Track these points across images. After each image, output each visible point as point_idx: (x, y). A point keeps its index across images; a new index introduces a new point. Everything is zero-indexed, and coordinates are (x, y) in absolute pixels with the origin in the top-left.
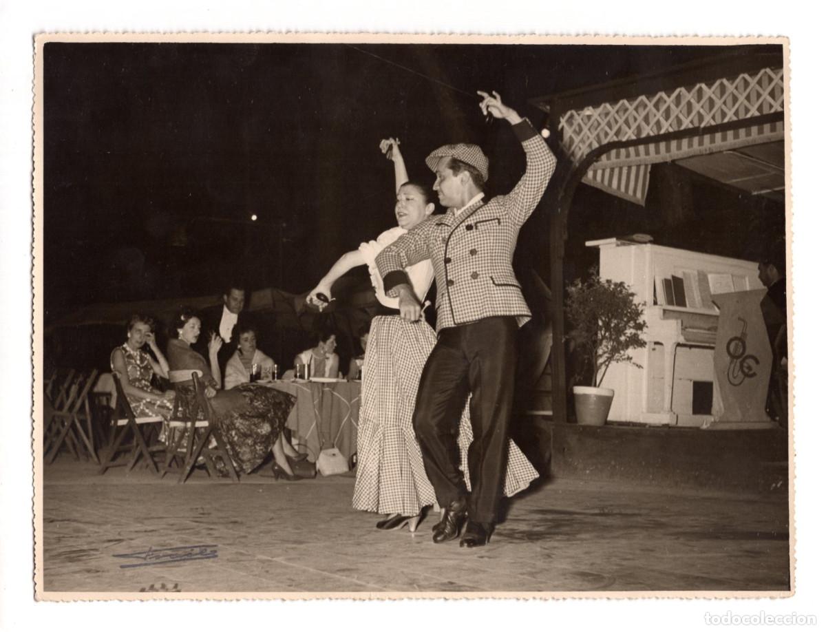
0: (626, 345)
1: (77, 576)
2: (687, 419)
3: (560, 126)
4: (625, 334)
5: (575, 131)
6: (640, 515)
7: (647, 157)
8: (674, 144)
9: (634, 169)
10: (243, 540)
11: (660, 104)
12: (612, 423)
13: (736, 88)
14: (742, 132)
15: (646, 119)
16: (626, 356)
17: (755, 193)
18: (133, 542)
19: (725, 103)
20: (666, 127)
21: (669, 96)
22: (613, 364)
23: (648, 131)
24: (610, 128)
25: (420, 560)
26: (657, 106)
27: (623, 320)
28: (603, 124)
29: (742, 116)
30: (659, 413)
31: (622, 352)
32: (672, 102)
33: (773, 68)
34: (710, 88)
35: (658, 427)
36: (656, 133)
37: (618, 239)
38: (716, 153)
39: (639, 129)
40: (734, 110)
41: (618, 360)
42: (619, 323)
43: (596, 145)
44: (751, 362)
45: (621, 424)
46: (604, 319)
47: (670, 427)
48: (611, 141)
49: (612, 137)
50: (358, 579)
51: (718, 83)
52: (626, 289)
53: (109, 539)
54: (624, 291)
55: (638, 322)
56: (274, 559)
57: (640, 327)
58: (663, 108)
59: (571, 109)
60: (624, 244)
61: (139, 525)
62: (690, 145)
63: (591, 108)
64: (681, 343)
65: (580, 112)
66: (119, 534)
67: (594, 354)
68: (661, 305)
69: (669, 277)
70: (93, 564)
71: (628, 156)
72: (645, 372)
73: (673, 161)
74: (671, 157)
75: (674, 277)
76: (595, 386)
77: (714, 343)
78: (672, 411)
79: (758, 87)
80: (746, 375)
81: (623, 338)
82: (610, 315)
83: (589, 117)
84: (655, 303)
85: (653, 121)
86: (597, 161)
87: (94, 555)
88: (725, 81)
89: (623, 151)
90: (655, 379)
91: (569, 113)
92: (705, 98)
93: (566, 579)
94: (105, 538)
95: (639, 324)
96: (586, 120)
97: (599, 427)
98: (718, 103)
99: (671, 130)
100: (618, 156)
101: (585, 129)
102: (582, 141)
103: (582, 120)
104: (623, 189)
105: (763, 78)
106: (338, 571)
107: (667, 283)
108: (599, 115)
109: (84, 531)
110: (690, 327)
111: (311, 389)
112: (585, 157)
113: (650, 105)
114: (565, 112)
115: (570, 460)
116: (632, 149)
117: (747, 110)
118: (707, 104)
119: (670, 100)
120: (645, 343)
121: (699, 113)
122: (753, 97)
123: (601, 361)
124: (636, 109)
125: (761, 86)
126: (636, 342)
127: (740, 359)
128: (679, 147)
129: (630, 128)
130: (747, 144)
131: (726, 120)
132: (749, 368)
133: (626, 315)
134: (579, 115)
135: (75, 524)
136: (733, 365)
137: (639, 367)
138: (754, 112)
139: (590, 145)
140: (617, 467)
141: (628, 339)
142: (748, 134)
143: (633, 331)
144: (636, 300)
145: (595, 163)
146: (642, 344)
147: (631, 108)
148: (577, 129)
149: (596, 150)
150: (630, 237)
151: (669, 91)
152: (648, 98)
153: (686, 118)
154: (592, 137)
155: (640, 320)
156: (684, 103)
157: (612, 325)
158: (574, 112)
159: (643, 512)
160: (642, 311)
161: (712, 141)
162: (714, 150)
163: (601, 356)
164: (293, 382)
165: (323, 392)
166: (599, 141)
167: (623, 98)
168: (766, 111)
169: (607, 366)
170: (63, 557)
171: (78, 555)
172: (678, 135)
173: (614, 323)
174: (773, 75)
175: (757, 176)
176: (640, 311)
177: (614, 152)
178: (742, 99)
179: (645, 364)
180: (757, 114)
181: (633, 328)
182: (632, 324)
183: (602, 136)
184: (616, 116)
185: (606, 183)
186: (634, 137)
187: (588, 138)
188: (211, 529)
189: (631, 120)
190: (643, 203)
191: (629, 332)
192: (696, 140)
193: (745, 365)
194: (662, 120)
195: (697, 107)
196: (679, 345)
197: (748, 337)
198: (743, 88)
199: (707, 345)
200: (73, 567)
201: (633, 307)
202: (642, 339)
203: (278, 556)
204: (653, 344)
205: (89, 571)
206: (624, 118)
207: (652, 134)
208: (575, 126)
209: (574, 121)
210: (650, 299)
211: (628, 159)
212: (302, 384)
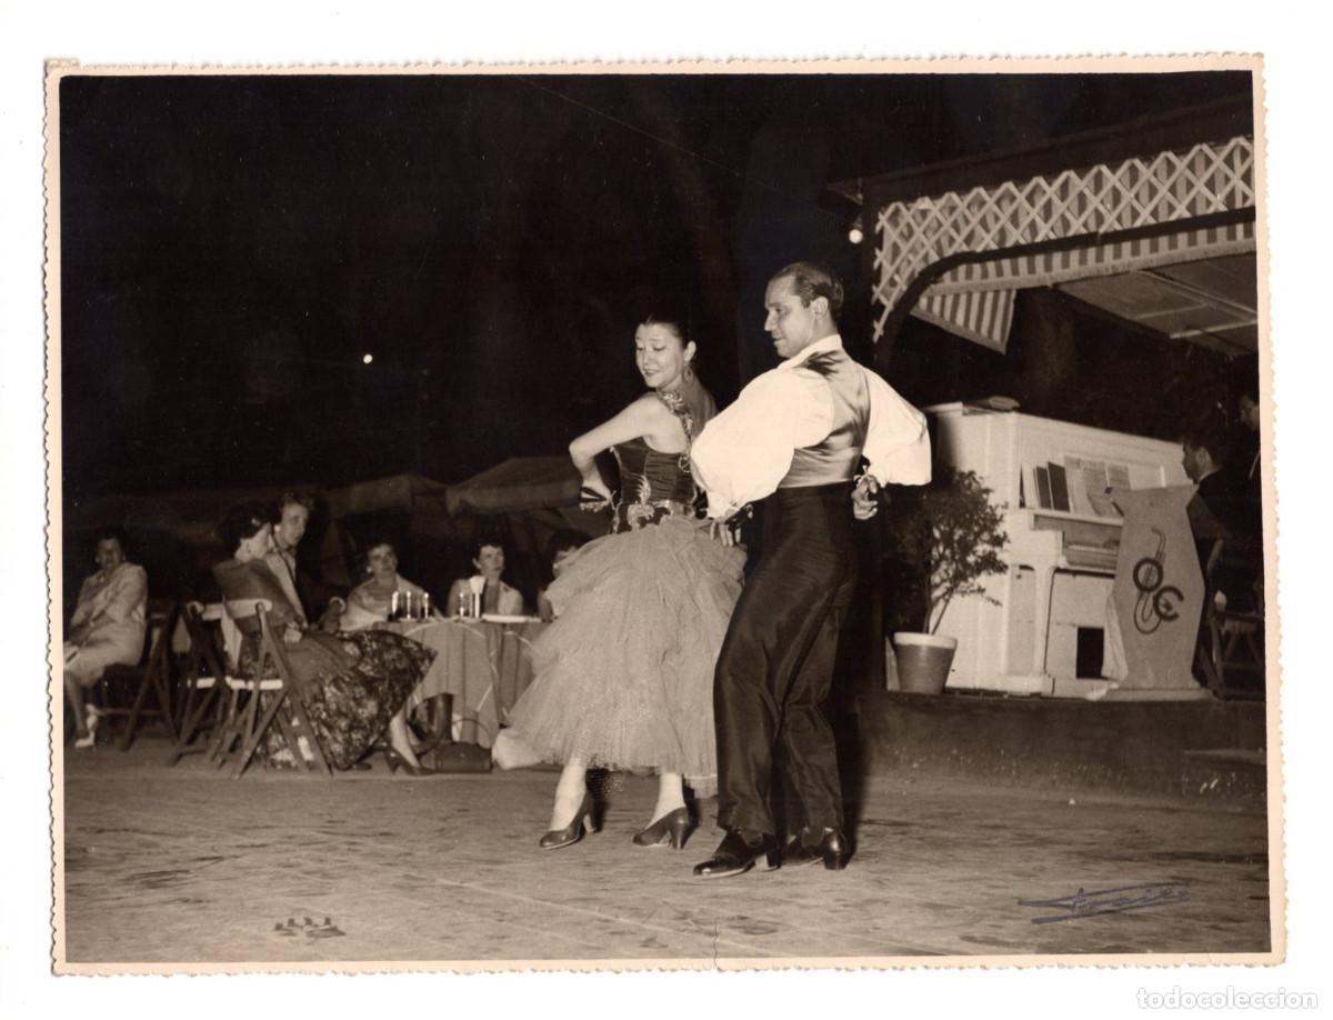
0: (978, 569)
1: (170, 906)
2: (1069, 685)
3: (878, 228)
4: (974, 553)
5: (902, 234)
6: (1004, 827)
7: (1015, 278)
8: (1057, 258)
9: (990, 296)
10: (408, 858)
11: (1036, 197)
12: (953, 691)
13: (1155, 174)
14: (1163, 241)
15: (1014, 219)
16: (976, 587)
17: (1176, 336)
18: (239, 860)
19: (1137, 197)
20: (1045, 232)
21: (1050, 184)
22: (956, 599)
23: (1016, 237)
24: (958, 231)
25: (685, 887)
26: (1030, 199)
27: (972, 529)
28: (947, 224)
29: (1163, 218)
30: (1026, 675)
31: (970, 580)
32: (1055, 192)
33: (1212, 143)
34: (1114, 172)
35: (1023, 697)
36: (1029, 240)
37: (966, 403)
38: (1122, 273)
39: (1002, 232)
40: (1151, 207)
41: (963, 593)
42: (966, 535)
43: (934, 258)
44: (1169, 597)
45: (965, 692)
46: (942, 528)
47: (1042, 698)
48: (959, 251)
49: (961, 245)
50: (600, 911)
51: (1126, 164)
52: (977, 483)
53: (201, 856)
54: (974, 484)
55: (995, 534)
56: (466, 885)
57: (998, 541)
58: (1040, 202)
59: (896, 200)
60: (974, 413)
61: (239, 837)
62: (1083, 261)
63: (927, 199)
64: (1062, 567)
65: (910, 205)
66: (213, 849)
67: (926, 583)
68: (1031, 508)
69: (1044, 465)
70: (188, 891)
71: (985, 275)
72: (1004, 611)
73: (1056, 285)
74: (1052, 278)
75: (1051, 466)
76: (927, 632)
77: (1114, 568)
78: (1045, 672)
79: (1188, 173)
80: (1163, 617)
81: (971, 559)
82: (952, 522)
83: (924, 213)
84: (1022, 505)
85: (1024, 222)
86: (935, 282)
87: (182, 879)
88: (1137, 162)
89: (977, 268)
90: (1021, 621)
91: (892, 208)
92: (1107, 188)
93: (911, 912)
94: (193, 855)
95: (998, 537)
96: (919, 218)
97: (932, 696)
98: (1128, 196)
99: (1052, 236)
100: (969, 275)
101: (918, 231)
102: (913, 251)
103: (914, 217)
104: (972, 325)
105: (1197, 160)
106: (568, 900)
107: (1041, 474)
108: (941, 211)
109: (156, 845)
110: (1076, 543)
111: (486, 634)
112: (916, 275)
113: (1021, 197)
114: (886, 205)
115: (888, 747)
116: (991, 265)
117: (1171, 209)
118: (1110, 197)
119: (1051, 191)
120: (1006, 567)
121: (1097, 211)
122: (1181, 189)
123: (937, 593)
124: (998, 203)
125: (1193, 172)
126: (992, 564)
127: (1155, 593)
128: (1066, 264)
129: (988, 231)
130: (1170, 262)
131: (1138, 223)
132: (1168, 607)
133: (977, 523)
134: (908, 209)
135: (139, 836)
136: (1142, 602)
137: (997, 603)
138: (1181, 212)
139: (926, 258)
140: (961, 758)
141: (979, 560)
142: (1173, 245)
143: (988, 548)
144: (992, 500)
145: (933, 286)
146: (1001, 568)
147: (990, 201)
148: (906, 231)
149: (936, 265)
150: (984, 402)
151: (1050, 176)
152: (1017, 186)
153: (1076, 218)
154: (929, 243)
155: (999, 531)
156: (1073, 195)
157: (956, 537)
158: (900, 205)
159: (1008, 823)
160: (1002, 516)
161: (1117, 255)
162: (1120, 270)
163: (937, 586)
164: (457, 621)
165: (503, 637)
166: (940, 251)
167: (977, 185)
168: (1201, 210)
169: (947, 601)
170: (138, 881)
171: (159, 878)
172: (1065, 244)
173: (958, 533)
174: (1211, 155)
175: (1181, 310)
176: (998, 517)
177: (962, 269)
178: (1163, 190)
179: (1005, 599)
180: (1187, 215)
181: (988, 542)
182: (986, 536)
183: (945, 242)
184: (967, 213)
185: (947, 315)
186: (994, 247)
187: (923, 245)
188: (354, 843)
189: (990, 220)
190: (1002, 349)
191: (982, 548)
192: (1092, 252)
193: (1162, 601)
194: (1039, 222)
195: (1094, 202)
196: (1058, 570)
197: (1167, 559)
198: (1165, 174)
199: (1102, 571)
200: (161, 895)
201: (988, 510)
202: (1001, 562)
203: (471, 880)
204: (1017, 568)
205: (186, 901)
206: (980, 215)
207: (1022, 242)
208: (902, 227)
209: (900, 220)
210: (1014, 499)
211: (984, 281)
212: (472, 626)
